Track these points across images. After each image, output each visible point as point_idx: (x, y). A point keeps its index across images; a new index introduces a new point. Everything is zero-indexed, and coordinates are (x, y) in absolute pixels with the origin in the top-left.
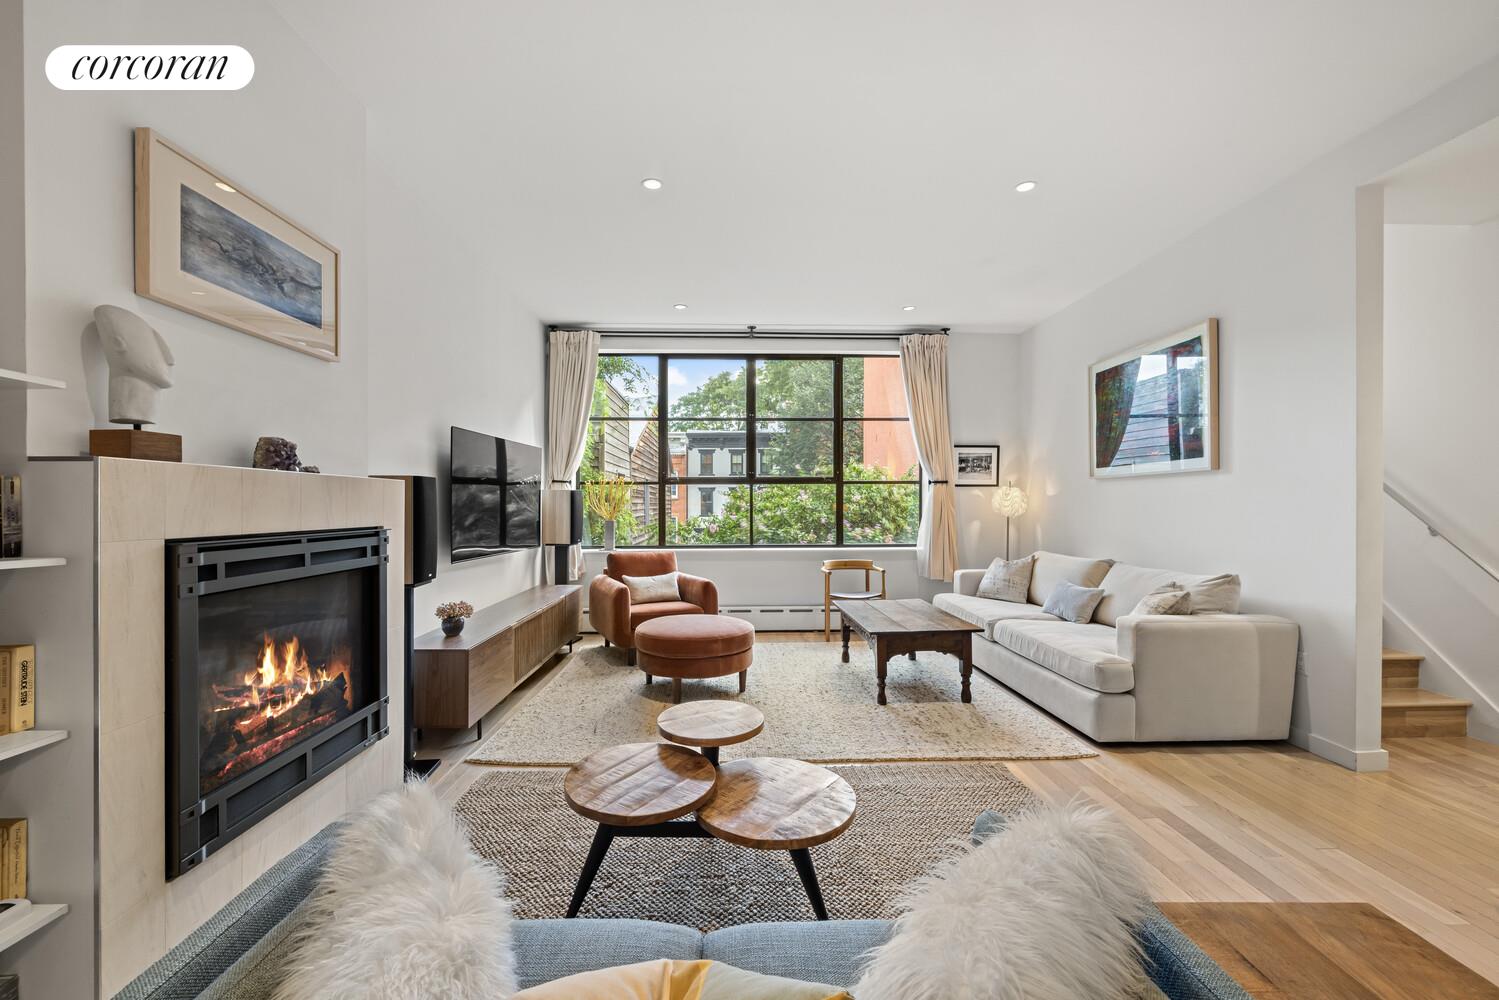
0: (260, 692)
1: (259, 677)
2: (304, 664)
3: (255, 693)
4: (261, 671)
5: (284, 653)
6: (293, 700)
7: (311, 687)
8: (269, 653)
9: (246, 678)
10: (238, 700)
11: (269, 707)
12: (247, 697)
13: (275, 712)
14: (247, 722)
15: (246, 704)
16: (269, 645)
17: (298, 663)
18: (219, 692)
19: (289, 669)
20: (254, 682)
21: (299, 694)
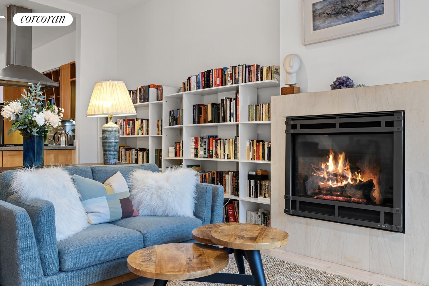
0: (328, 173)
1: (327, 167)
2: (348, 167)
3: (325, 173)
4: (328, 164)
5: (338, 159)
6: (341, 183)
7: (352, 180)
8: (331, 157)
9: (322, 165)
10: (319, 173)
11: (331, 181)
12: (322, 173)
13: (333, 184)
14: (322, 183)
15: (322, 176)
16: (331, 153)
17: (345, 166)
18: (314, 167)
19: (340, 167)
20: (325, 168)
21: (345, 181)
